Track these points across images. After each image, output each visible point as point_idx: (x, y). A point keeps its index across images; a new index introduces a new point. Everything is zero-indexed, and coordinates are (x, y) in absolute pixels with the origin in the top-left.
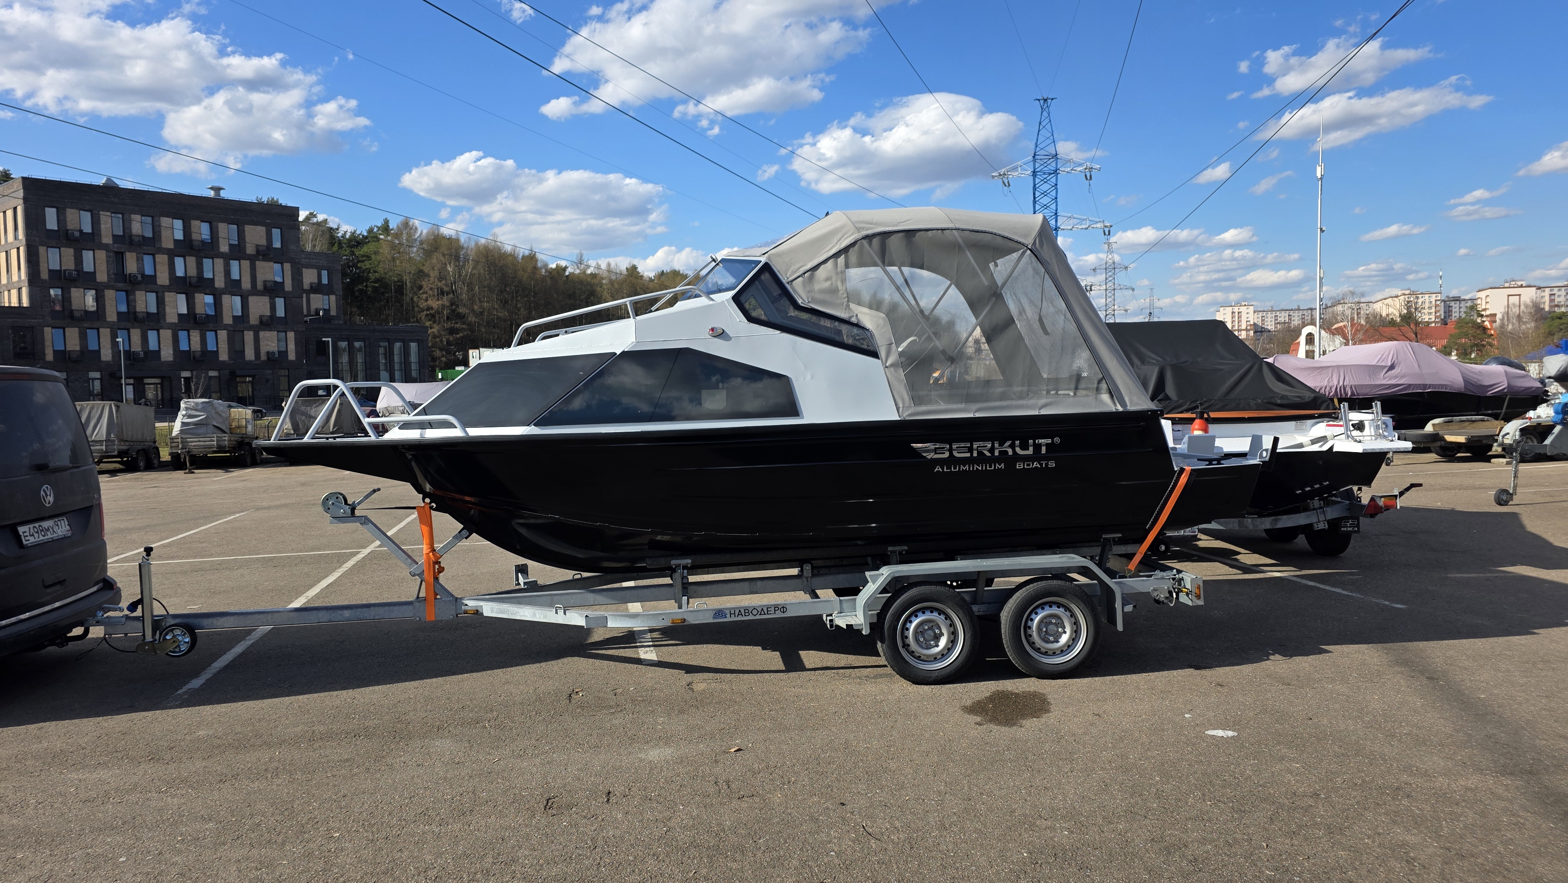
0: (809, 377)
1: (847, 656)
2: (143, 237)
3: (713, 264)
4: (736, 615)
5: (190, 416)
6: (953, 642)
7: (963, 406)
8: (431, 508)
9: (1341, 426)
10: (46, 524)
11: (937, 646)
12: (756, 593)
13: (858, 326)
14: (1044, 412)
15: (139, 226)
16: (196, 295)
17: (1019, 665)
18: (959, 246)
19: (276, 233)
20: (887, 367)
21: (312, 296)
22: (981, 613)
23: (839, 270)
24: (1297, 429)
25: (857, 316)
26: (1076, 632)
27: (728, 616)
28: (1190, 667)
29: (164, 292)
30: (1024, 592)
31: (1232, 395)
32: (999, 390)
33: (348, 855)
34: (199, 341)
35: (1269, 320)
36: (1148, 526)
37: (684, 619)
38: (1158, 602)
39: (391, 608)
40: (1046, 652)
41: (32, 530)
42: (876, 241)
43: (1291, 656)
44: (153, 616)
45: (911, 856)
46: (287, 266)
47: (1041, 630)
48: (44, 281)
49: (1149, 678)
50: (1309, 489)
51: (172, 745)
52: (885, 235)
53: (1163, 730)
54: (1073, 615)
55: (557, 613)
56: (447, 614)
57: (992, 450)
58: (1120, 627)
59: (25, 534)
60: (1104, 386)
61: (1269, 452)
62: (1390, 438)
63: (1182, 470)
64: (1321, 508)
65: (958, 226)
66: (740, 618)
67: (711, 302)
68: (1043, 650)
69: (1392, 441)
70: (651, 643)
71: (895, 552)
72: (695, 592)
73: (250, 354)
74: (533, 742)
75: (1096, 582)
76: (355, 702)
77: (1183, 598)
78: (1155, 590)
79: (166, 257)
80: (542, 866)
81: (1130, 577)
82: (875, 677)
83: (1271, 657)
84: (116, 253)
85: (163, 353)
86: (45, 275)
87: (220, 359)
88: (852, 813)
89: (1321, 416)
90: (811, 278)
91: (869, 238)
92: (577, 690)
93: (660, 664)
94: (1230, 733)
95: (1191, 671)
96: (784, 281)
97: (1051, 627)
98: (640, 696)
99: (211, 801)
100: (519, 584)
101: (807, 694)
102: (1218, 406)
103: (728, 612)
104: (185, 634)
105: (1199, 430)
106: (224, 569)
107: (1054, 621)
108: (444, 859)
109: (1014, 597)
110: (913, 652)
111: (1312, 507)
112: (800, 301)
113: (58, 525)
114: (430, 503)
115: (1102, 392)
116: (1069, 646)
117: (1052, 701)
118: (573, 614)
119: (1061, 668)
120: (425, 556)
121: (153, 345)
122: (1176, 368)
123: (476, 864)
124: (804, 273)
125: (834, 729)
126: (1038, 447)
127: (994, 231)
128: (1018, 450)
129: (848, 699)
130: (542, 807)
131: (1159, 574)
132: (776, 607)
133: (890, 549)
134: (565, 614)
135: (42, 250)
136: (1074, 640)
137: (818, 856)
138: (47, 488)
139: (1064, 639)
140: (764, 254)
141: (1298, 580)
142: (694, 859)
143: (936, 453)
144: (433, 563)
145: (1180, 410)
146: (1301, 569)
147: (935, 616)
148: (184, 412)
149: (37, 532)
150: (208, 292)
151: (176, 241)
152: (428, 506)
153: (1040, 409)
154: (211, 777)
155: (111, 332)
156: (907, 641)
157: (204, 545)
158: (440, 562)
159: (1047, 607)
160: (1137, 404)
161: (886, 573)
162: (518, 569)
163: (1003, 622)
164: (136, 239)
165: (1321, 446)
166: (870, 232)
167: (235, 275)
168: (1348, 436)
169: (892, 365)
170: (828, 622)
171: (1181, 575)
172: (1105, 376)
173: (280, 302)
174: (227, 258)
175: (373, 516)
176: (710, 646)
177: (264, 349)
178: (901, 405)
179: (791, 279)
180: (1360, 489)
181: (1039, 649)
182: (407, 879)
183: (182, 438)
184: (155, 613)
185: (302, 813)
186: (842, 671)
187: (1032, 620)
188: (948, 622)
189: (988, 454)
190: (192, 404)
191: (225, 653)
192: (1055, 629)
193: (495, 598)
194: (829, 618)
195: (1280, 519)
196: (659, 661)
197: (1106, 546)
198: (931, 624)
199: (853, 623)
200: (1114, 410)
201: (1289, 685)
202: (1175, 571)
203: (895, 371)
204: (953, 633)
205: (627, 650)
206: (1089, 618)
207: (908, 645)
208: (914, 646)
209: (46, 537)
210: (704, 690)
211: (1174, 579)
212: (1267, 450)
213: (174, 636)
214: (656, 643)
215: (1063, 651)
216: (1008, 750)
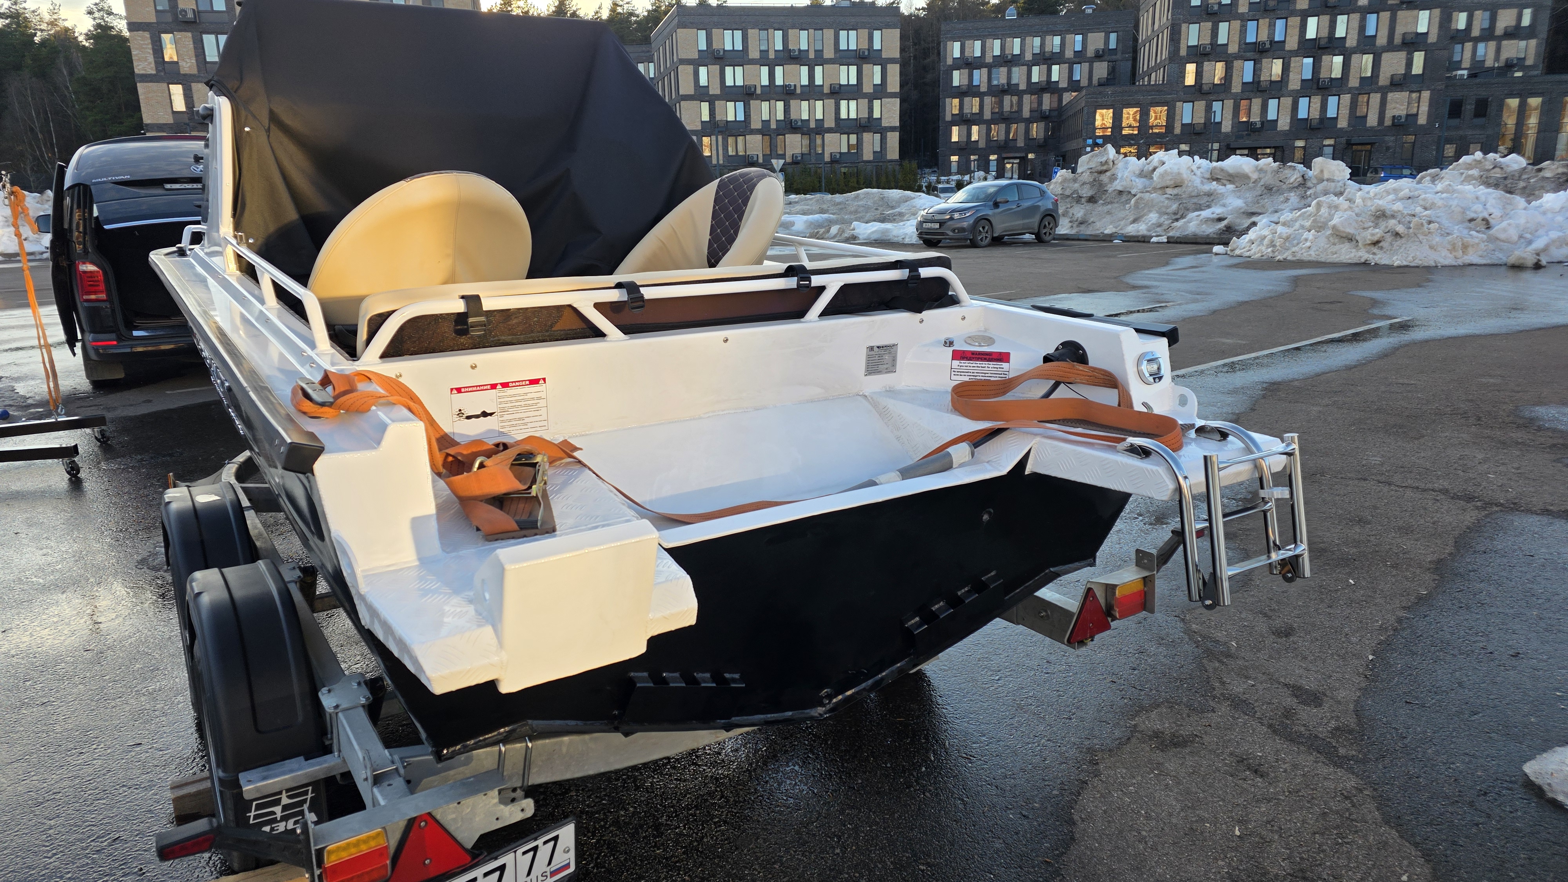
16: (1325, 57)
29: (1291, 57)
48: (1182, 58)
73: (1373, 120)
79: (1298, 18)
85: (1280, 123)
86: (1183, 52)
87: (1339, 126)
121: (1272, 115)
150: (1337, 52)
155: (1235, 102)
164: (1271, 4)
167: (1371, 30)
173: (1419, 57)
174: (1365, 12)
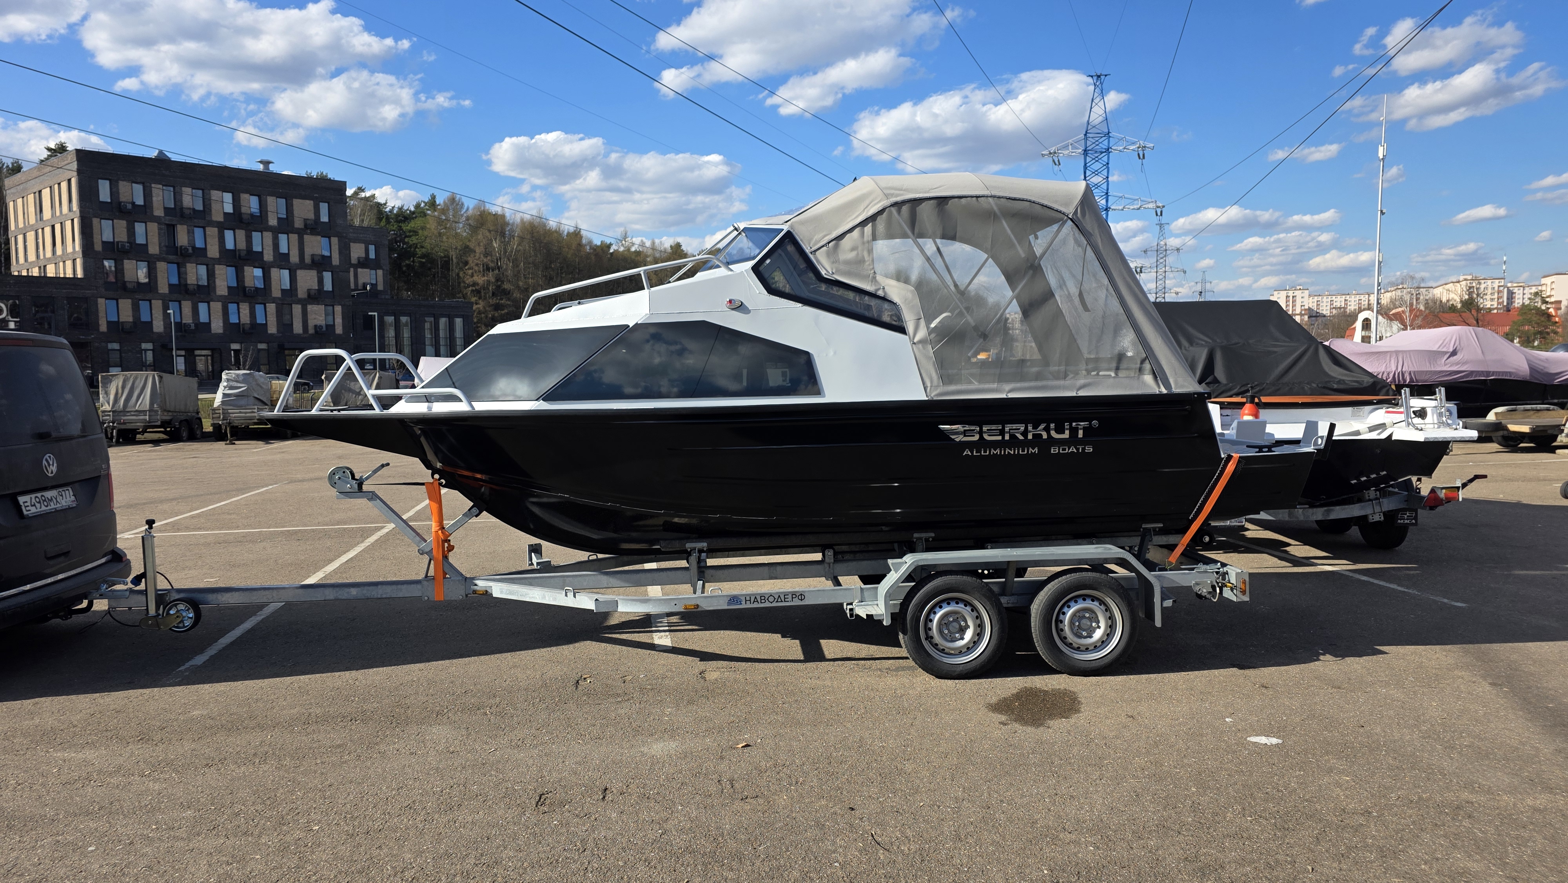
0: (831, 353)
1: (868, 646)
2: (194, 209)
3: (736, 233)
4: (752, 602)
5: (231, 388)
6: (979, 635)
7: (995, 385)
8: (440, 484)
9: (1401, 413)
10: (49, 494)
11: (962, 639)
12: (776, 578)
13: (884, 299)
14: (1082, 393)
15: (191, 199)
16: (246, 268)
17: (1049, 660)
18: (995, 214)
19: (324, 208)
20: (914, 343)
21: (359, 270)
22: (1010, 605)
23: (866, 239)
24: (1354, 415)
25: (884, 289)
26: (1111, 627)
27: (743, 602)
28: (1233, 666)
29: (214, 265)
30: (1056, 584)
31: (1286, 379)
32: (1034, 370)
33: (325, 850)
34: (248, 314)
35: (1325, 304)
36: (1192, 516)
37: (698, 605)
38: (1200, 596)
39: (399, 587)
40: (1079, 648)
41: (33, 500)
42: (905, 208)
43: (1343, 656)
44: (156, 590)
45: (921, 870)
46: (335, 240)
47: (1074, 624)
48: (98, 253)
49: (1188, 677)
50: (1365, 478)
51: (164, 725)
52: (915, 202)
53: (1202, 735)
54: (1108, 609)
55: (566, 595)
56: (456, 593)
57: (1024, 434)
58: (1158, 623)
59: (26, 504)
60: (1147, 366)
61: (1325, 439)
62: (1454, 426)
63: (1230, 457)
64: (1377, 499)
65: (994, 193)
66: (756, 605)
67: (730, 273)
68: (1075, 646)
69: (1456, 429)
70: (667, 628)
71: (921, 539)
72: (712, 576)
73: (298, 328)
74: (533, 731)
75: (1134, 574)
76: (357, 683)
77: (1227, 593)
78: (1197, 584)
79: (216, 229)
80: (526, 869)
81: (1171, 570)
82: (897, 669)
83: (1321, 657)
84: (168, 225)
85: (213, 325)
86: (98, 247)
87: (269, 332)
88: (861, 819)
89: (1380, 402)
90: (836, 247)
91: (898, 205)
92: (585, 676)
93: (674, 650)
94: (1274, 741)
95: (1234, 670)
96: (808, 251)
97: (1084, 621)
98: (649, 685)
99: (193, 786)
100: (532, 564)
101: (824, 686)
102: (1270, 390)
103: (743, 599)
104: (189, 609)
105: (1249, 415)
106: (247, 541)
107: (1087, 615)
108: (424, 859)
109: (1046, 589)
110: (937, 645)
111: (1367, 498)
112: (823, 272)
113: (62, 495)
114: (439, 479)
115: (1145, 373)
116: (1104, 642)
117: (1083, 700)
118: (583, 597)
119: (1093, 665)
120: (433, 534)
121: (203, 318)
122: (1226, 350)
123: (456, 865)
124: (829, 243)
125: (849, 725)
126: (1073, 431)
127: (1033, 199)
128: (1054, 434)
129: (867, 693)
130: (534, 803)
131: (1202, 567)
132: (794, 595)
133: (916, 535)
134: (575, 596)
135: (95, 221)
136: (1109, 635)
137: (821, 867)
138: (50, 457)
139: (1098, 634)
140: (786, 222)
141: (1351, 574)
142: (688, 866)
143: (965, 436)
144: (442, 541)
145: (1229, 394)
146: (1355, 562)
147: (960, 607)
148: (225, 384)
149: (39, 502)
150: (257, 265)
151: (226, 214)
152: (437, 482)
153: (1078, 390)
154: (197, 761)
155: (163, 303)
156: (930, 633)
157: (233, 516)
158: (449, 540)
159: (1080, 601)
160: (1182, 386)
161: (909, 560)
162: (531, 549)
163: (1033, 615)
164: (187, 212)
165: (1379, 434)
166: (899, 199)
167: (283, 249)
168: (1409, 424)
169: (920, 342)
170: (848, 611)
171: (1225, 569)
172: (1149, 355)
173: (327, 276)
174: (276, 232)
175: (381, 492)
176: (728, 632)
177: (311, 323)
178: (928, 384)
179: (814, 249)
180: (1419, 480)
181: (1071, 644)
182: (382, 880)
183: (223, 409)
184: (159, 588)
185: (284, 803)
186: (863, 662)
187: (1064, 613)
188: (975, 614)
189: (1021, 437)
190: (234, 376)
191: (234, 629)
192: (1089, 623)
193: (506, 579)
194: (849, 607)
195: (1332, 510)
196: (673, 647)
197: (1145, 536)
198: (956, 616)
199: (873, 613)
200: (1158, 393)
201: (1339, 688)
202: (1219, 564)
203: (924, 348)
204: (979, 626)
205: (641, 634)
206: (1126, 613)
207: (932, 638)
208: (937, 639)
209: (49, 507)
210: (716, 680)
211: (1217, 573)
212: (1322, 437)
213: (178, 611)
214: (672, 628)
215: (1096, 647)
216: (1032, 753)
